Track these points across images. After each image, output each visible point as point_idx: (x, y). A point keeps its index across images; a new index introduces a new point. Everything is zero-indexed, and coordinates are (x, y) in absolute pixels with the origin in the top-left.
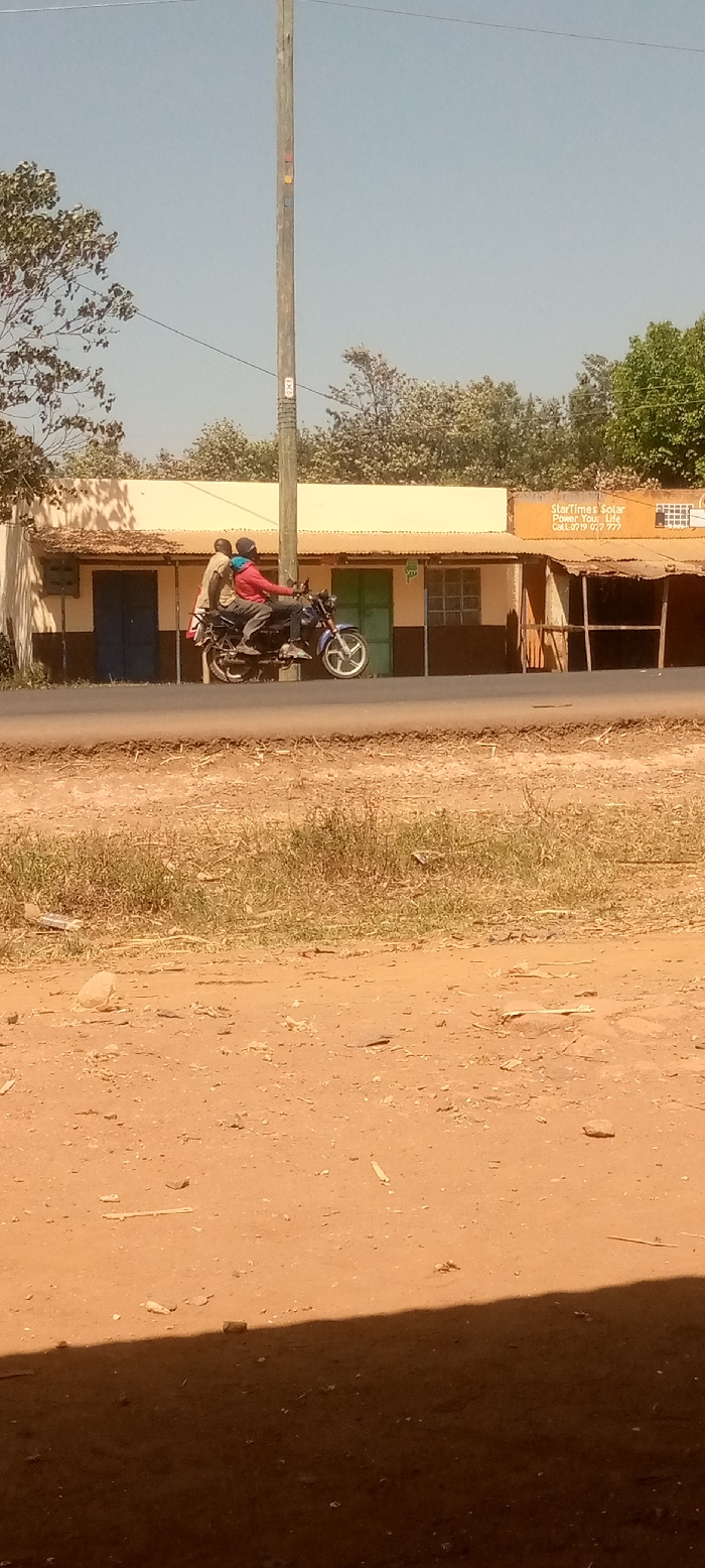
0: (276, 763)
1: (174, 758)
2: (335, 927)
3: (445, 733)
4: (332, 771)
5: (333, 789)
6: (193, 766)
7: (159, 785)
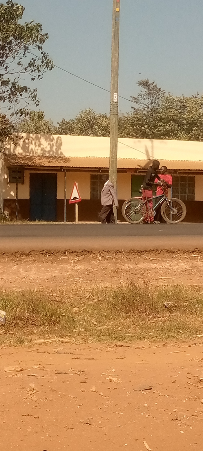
0: (106, 261)
1: (63, 257)
2: (129, 334)
3: (178, 250)
4: (130, 265)
5: (130, 273)
6: (71, 261)
7: (56, 269)
